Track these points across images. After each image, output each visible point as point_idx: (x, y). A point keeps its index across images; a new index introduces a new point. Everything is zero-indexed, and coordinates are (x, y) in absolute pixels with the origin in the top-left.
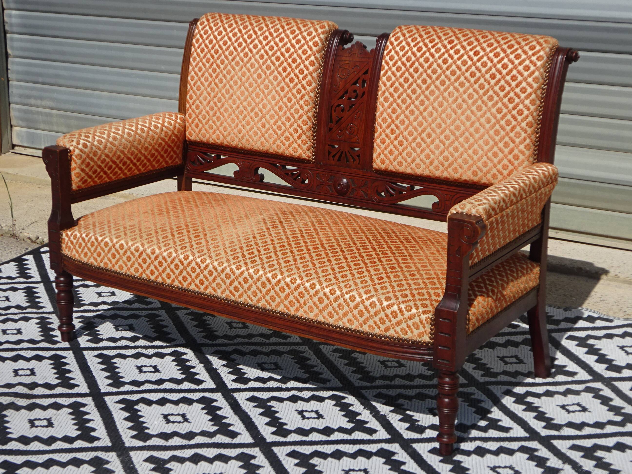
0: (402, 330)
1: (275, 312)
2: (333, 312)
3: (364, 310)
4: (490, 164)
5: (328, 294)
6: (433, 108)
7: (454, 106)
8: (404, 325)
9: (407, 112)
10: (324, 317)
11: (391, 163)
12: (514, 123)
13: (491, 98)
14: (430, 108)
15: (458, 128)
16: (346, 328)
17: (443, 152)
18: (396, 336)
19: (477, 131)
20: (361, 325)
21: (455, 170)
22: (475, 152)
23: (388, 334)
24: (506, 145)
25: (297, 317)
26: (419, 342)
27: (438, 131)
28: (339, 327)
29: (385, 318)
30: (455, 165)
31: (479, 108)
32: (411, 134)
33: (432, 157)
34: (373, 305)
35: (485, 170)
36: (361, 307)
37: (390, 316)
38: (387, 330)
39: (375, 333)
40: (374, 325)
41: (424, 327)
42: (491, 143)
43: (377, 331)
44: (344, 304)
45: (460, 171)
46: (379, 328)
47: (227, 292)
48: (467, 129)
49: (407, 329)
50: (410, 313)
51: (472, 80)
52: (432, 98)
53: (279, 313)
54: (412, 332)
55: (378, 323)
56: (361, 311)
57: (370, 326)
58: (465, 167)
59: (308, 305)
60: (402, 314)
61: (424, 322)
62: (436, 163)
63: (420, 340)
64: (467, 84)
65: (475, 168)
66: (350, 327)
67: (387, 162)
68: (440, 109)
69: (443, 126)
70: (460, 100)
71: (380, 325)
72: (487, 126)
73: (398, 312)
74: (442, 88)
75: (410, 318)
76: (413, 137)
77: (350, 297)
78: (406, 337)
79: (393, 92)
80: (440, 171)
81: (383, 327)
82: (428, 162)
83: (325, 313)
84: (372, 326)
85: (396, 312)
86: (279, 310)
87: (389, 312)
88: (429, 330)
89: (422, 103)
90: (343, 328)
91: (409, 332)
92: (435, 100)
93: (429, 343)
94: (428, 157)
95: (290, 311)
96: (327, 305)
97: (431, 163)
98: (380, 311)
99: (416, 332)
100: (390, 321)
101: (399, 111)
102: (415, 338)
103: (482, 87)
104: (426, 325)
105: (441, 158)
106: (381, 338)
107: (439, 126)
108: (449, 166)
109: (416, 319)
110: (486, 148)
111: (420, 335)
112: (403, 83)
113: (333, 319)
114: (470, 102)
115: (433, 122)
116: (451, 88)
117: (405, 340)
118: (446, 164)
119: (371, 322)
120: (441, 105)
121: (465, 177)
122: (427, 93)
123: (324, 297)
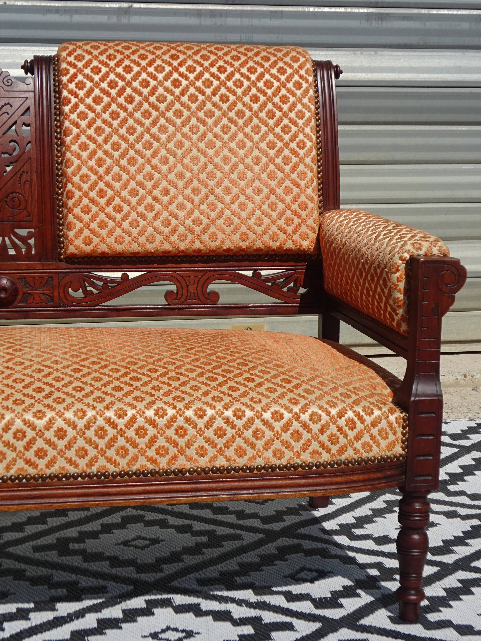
0: (364, 445)
1: (127, 474)
2: (245, 446)
3: (301, 430)
4: (267, 221)
5: (233, 418)
6: (168, 151)
7: (202, 145)
8: (366, 438)
9: (124, 162)
10: (228, 459)
11: (102, 240)
12: (295, 159)
13: (256, 129)
14: (163, 152)
15: (211, 176)
16: (271, 467)
17: (191, 212)
18: (356, 457)
19: (242, 176)
20: (298, 455)
21: (213, 236)
22: (243, 207)
23: (343, 457)
24: (288, 191)
25: (174, 472)
26: (388, 457)
27: (180, 184)
28: (257, 468)
29: (338, 434)
30: (212, 229)
31: (241, 145)
32: (133, 193)
33: (174, 222)
34: (316, 418)
35: (259, 229)
36: (296, 426)
37: (345, 428)
38: (341, 452)
39: (322, 461)
40: (320, 450)
41: (395, 434)
42: (266, 191)
43: (325, 457)
44: (264, 428)
45: (221, 236)
46: (329, 451)
47: (20, 463)
48: (226, 176)
49: (371, 442)
50: (373, 417)
51: (225, 106)
52: (163, 138)
53: (135, 474)
54: (378, 446)
55: (328, 443)
56: (298, 432)
57: (313, 453)
58: (229, 229)
59: (196, 445)
60: (363, 422)
61: (396, 425)
62: (181, 229)
63: (389, 454)
64: (217, 113)
65: (244, 229)
66: (278, 462)
67: (96, 240)
68: (179, 153)
69: (188, 175)
70: (210, 136)
71: (330, 446)
72: (257, 168)
73: (356, 419)
74: (179, 122)
75: (374, 424)
76: (138, 197)
77: (273, 414)
78: (370, 455)
79: (94, 135)
80: (187, 242)
81: (334, 449)
82: (167, 230)
83: (230, 452)
84: (317, 452)
85: (352, 420)
86: (134, 468)
87: (342, 422)
88: (401, 436)
89: (148, 146)
90: (264, 468)
91: (374, 445)
92: (169, 140)
93: (401, 455)
94: (167, 223)
95: (158, 464)
96: (233, 437)
97: (173, 232)
98: (328, 424)
99: (384, 444)
100: (346, 436)
101: (109, 161)
102: (383, 454)
103: (240, 114)
104: (398, 429)
105: (189, 222)
106: (332, 466)
107: (181, 176)
108: (203, 232)
109: (384, 424)
110: (258, 199)
111: (390, 448)
112: (110, 119)
113: (246, 458)
114: (226, 137)
115: (170, 171)
116: (194, 121)
117: (369, 460)
118: (198, 230)
119: (315, 446)
120: (180, 145)
121: (228, 245)
122: (154, 130)
123: (225, 426)
